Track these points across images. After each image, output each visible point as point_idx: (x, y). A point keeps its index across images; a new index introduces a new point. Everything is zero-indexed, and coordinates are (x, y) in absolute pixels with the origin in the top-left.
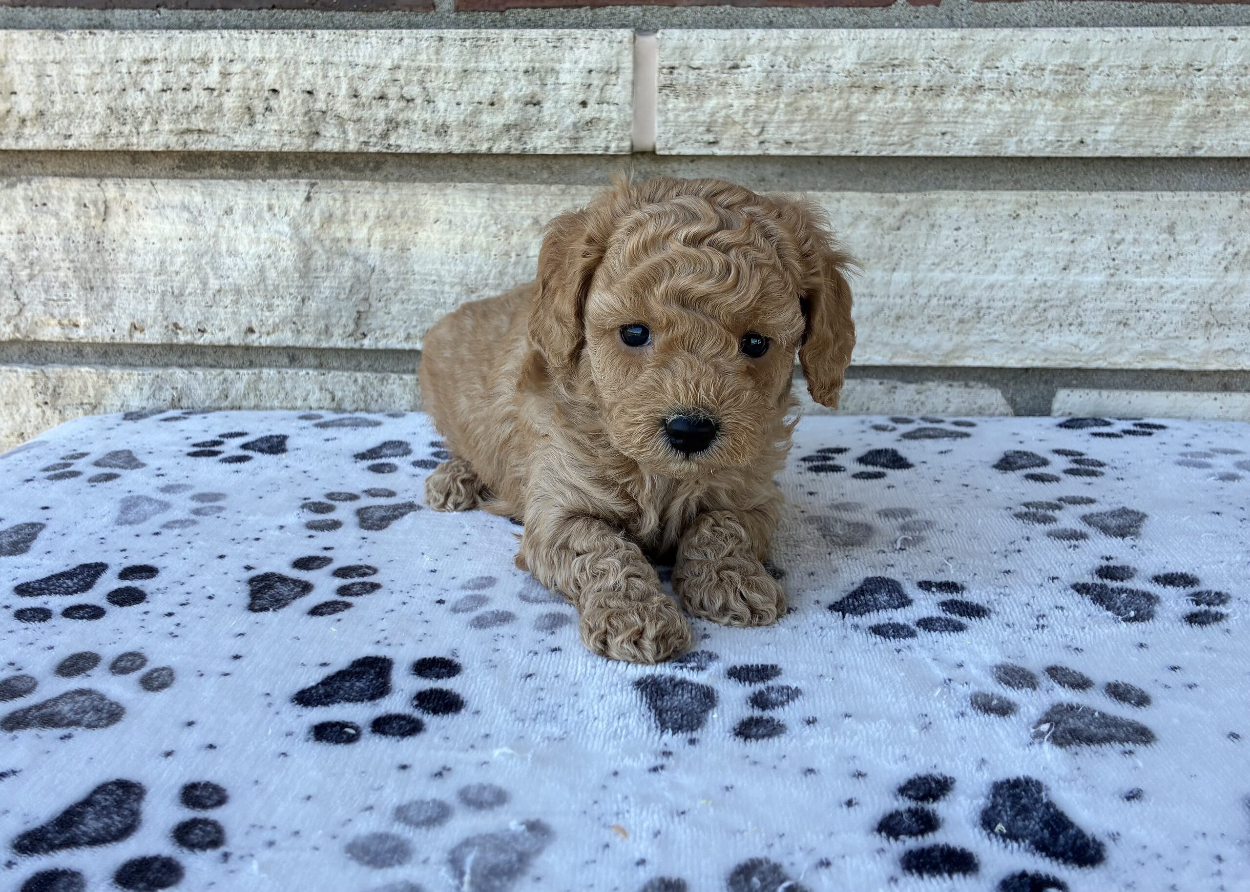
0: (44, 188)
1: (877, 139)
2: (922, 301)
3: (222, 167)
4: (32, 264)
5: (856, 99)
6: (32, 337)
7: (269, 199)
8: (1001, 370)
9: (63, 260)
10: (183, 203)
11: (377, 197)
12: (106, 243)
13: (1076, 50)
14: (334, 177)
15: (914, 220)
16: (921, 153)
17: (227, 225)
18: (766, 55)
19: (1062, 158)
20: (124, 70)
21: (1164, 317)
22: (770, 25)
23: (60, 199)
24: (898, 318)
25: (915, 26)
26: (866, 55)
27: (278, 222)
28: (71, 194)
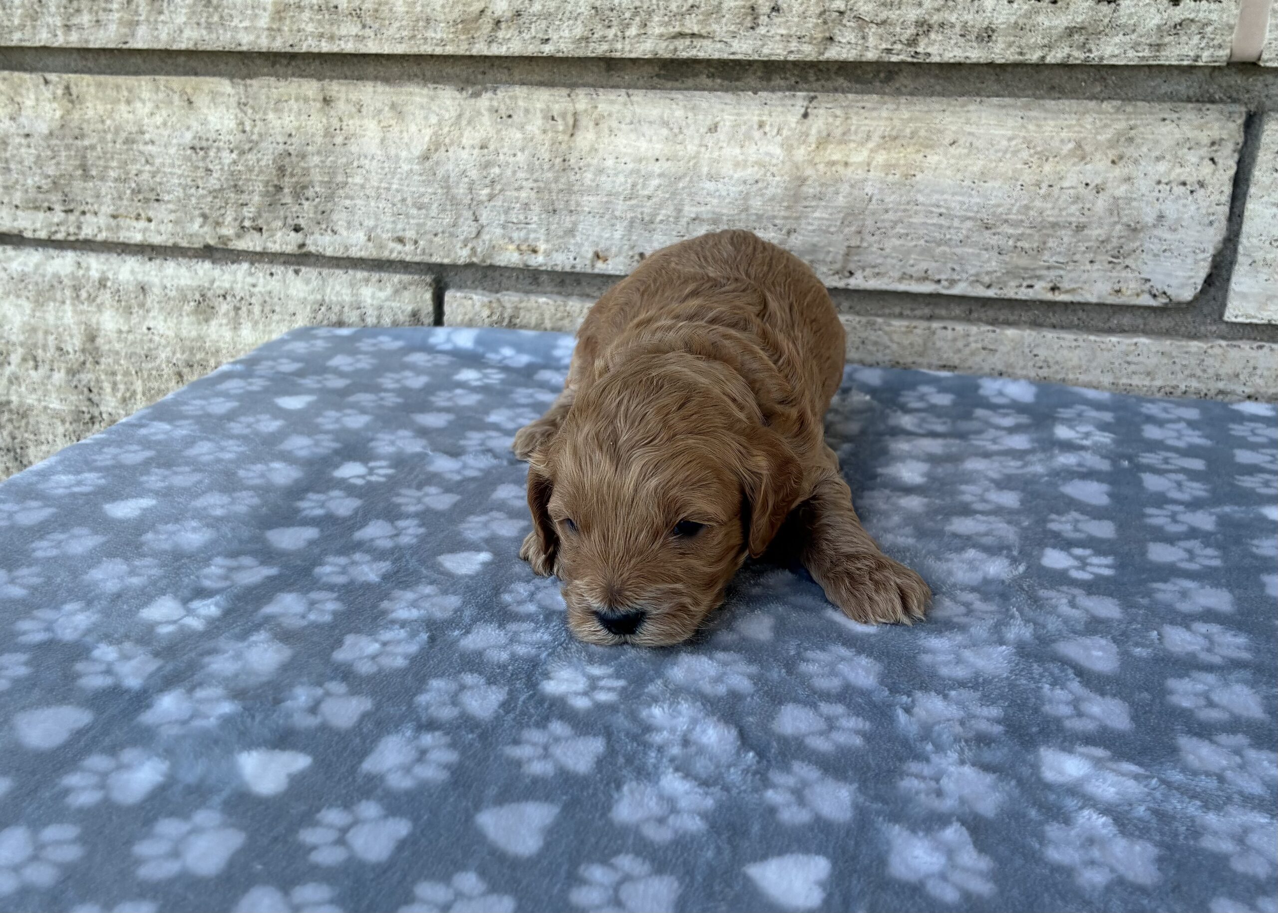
0: (510, 98)
3: (708, 77)
4: (493, 181)
6: (488, 262)
7: (760, 115)
9: (527, 179)
10: (662, 118)
11: (885, 114)
12: (573, 162)
14: (836, 90)
17: (710, 145)
23: (527, 111)
27: (769, 141)
28: (539, 105)
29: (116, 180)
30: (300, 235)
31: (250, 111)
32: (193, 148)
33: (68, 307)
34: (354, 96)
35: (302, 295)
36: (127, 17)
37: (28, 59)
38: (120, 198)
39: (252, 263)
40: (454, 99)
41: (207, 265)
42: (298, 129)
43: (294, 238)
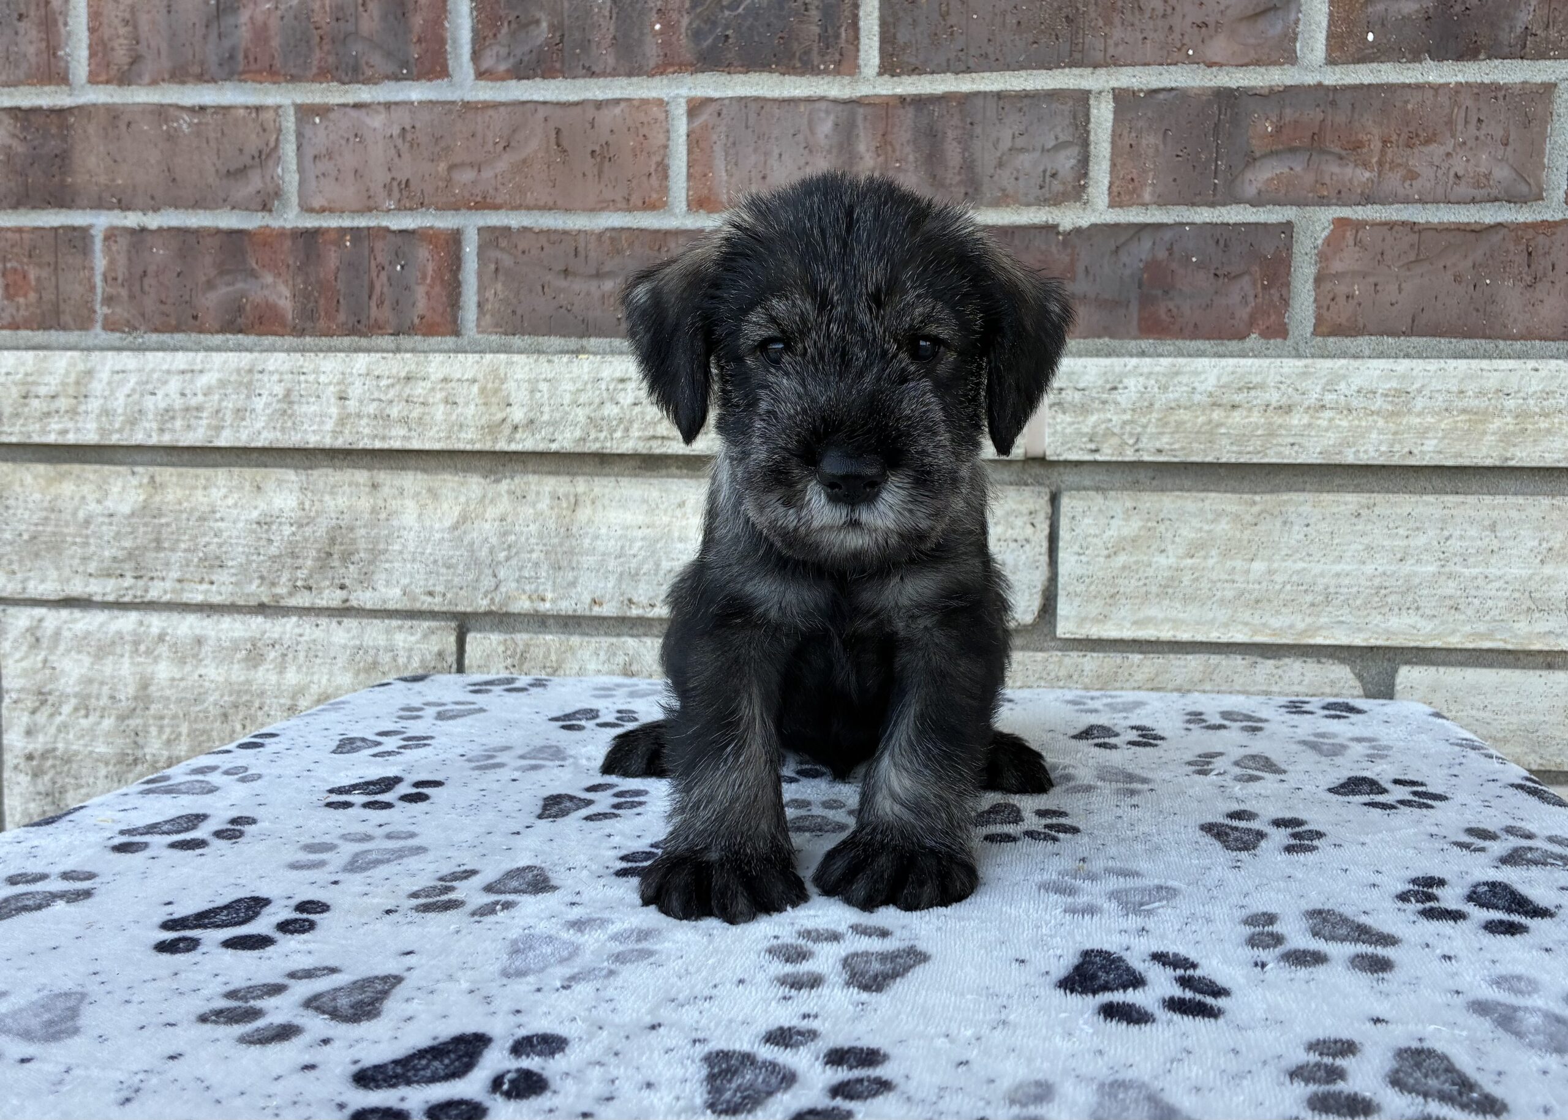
0: (524, 483)
1: (1235, 448)
2: (1277, 587)
4: (510, 546)
5: (1217, 415)
6: (504, 610)
8: (1349, 648)
9: (537, 544)
10: (643, 497)
12: (574, 530)
13: (1403, 377)
15: (1268, 517)
16: (1274, 460)
18: (1141, 379)
19: (1396, 467)
20: (603, 387)
21: (1490, 603)
22: (1143, 354)
23: (538, 493)
24: (1257, 601)
25: (1266, 356)
26: (1224, 380)
28: (547, 489)
29: (185, 551)
30: (345, 592)
31: (309, 494)
32: (258, 523)
33: (126, 661)
34: (397, 482)
35: (343, 641)
36: (214, 422)
37: (119, 456)
38: (188, 565)
39: (300, 617)
40: (479, 484)
41: (260, 619)
42: (350, 508)
43: (340, 594)
